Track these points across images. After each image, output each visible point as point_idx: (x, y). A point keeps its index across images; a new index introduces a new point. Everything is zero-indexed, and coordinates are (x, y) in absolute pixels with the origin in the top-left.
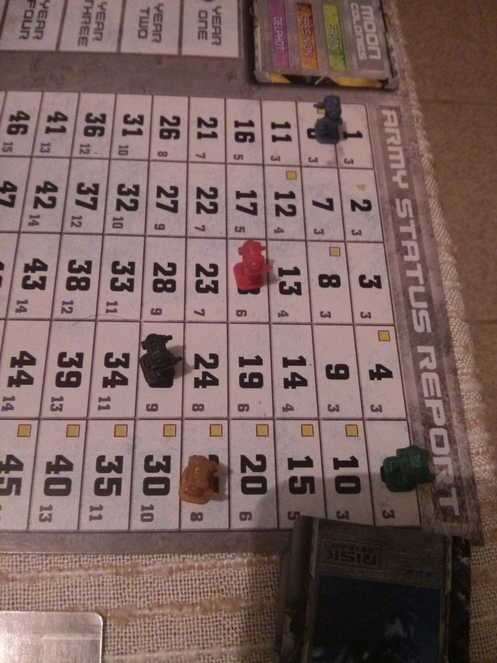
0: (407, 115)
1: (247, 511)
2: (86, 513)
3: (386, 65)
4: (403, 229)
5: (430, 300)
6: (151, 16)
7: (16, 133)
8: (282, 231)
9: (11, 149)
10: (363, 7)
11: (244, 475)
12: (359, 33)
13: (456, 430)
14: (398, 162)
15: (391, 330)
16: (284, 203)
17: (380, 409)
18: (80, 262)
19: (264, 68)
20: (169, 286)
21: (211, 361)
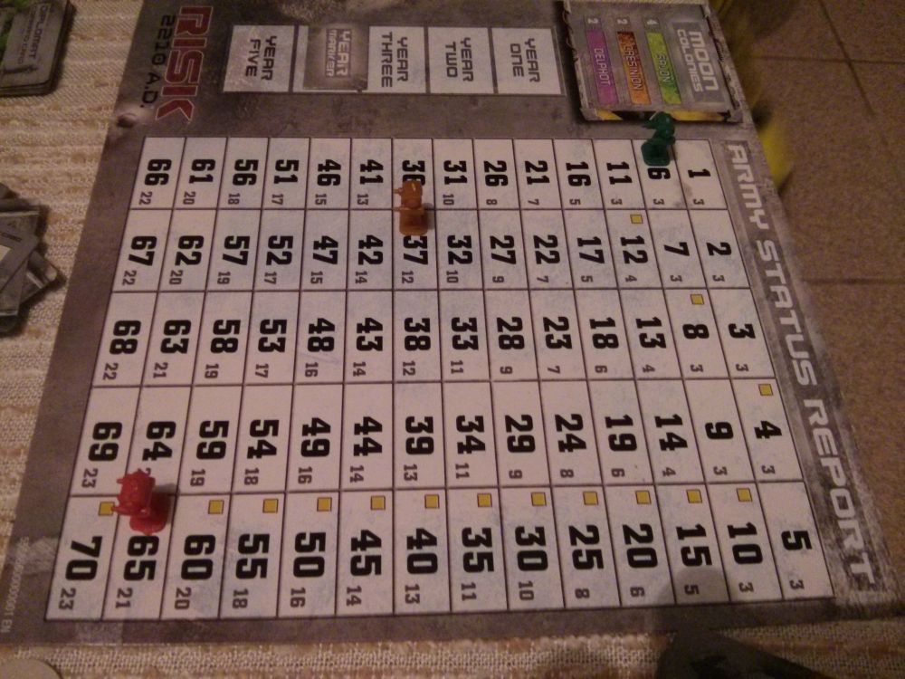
0: (756, 150)
1: (638, 585)
2: (458, 593)
3: (725, 95)
4: (770, 273)
5: (810, 349)
6: (459, 52)
7: (327, 183)
8: (635, 279)
9: (325, 201)
10: (691, 33)
11: (629, 547)
12: (690, 62)
13: (859, 490)
14: (753, 201)
15: (773, 382)
16: (632, 249)
17: (772, 470)
18: (417, 320)
19: (591, 105)
20: (517, 342)
21: (575, 422)
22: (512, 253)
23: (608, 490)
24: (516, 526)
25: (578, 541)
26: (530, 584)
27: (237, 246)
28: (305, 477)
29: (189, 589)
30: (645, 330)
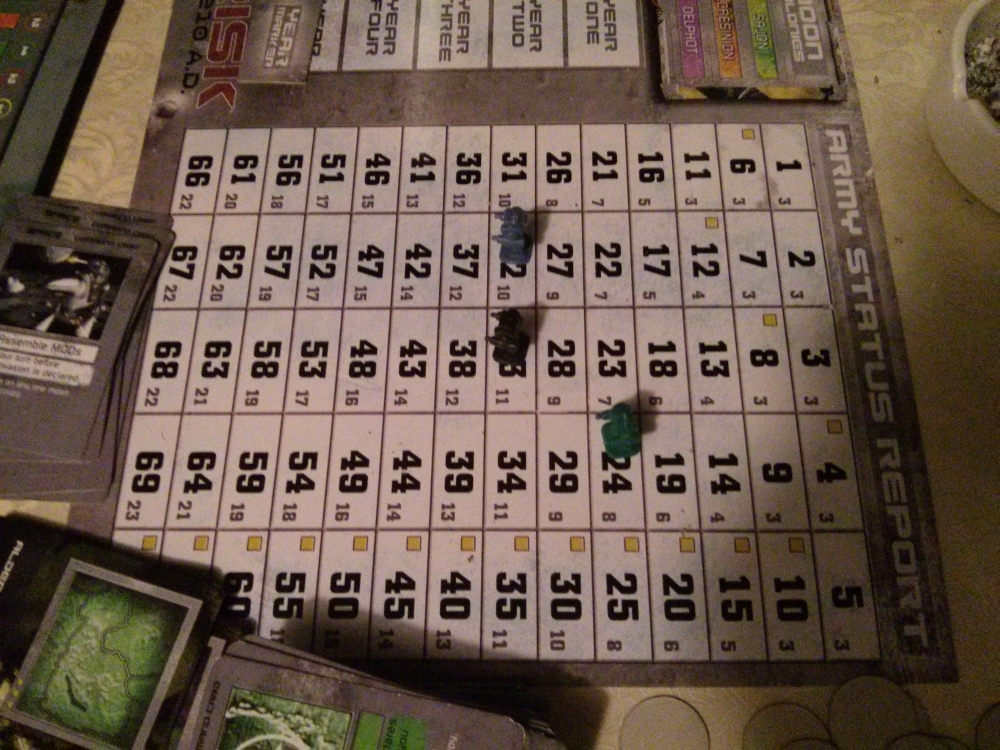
22: (570, 265)
23: (651, 535)
24: (553, 572)
26: (562, 634)
27: (279, 257)
28: (342, 514)
30: (709, 356)
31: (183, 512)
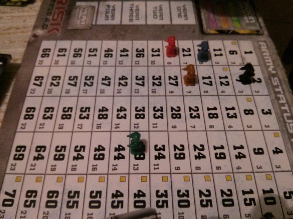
0: (270, 44)
1: (227, 214)
4: (277, 90)
6: (158, 10)
7: (108, 57)
9: (106, 63)
10: (244, 3)
11: (223, 198)
14: (269, 62)
15: (279, 132)
16: (223, 81)
18: (140, 107)
19: (207, 28)
20: (178, 116)
21: (201, 148)
22: (177, 82)
23: (215, 175)
24: (178, 189)
25: (202, 196)
26: (183, 213)
27: (73, 80)
28: (95, 168)
29: (48, 212)
30: (229, 111)
31: (32, 168)
